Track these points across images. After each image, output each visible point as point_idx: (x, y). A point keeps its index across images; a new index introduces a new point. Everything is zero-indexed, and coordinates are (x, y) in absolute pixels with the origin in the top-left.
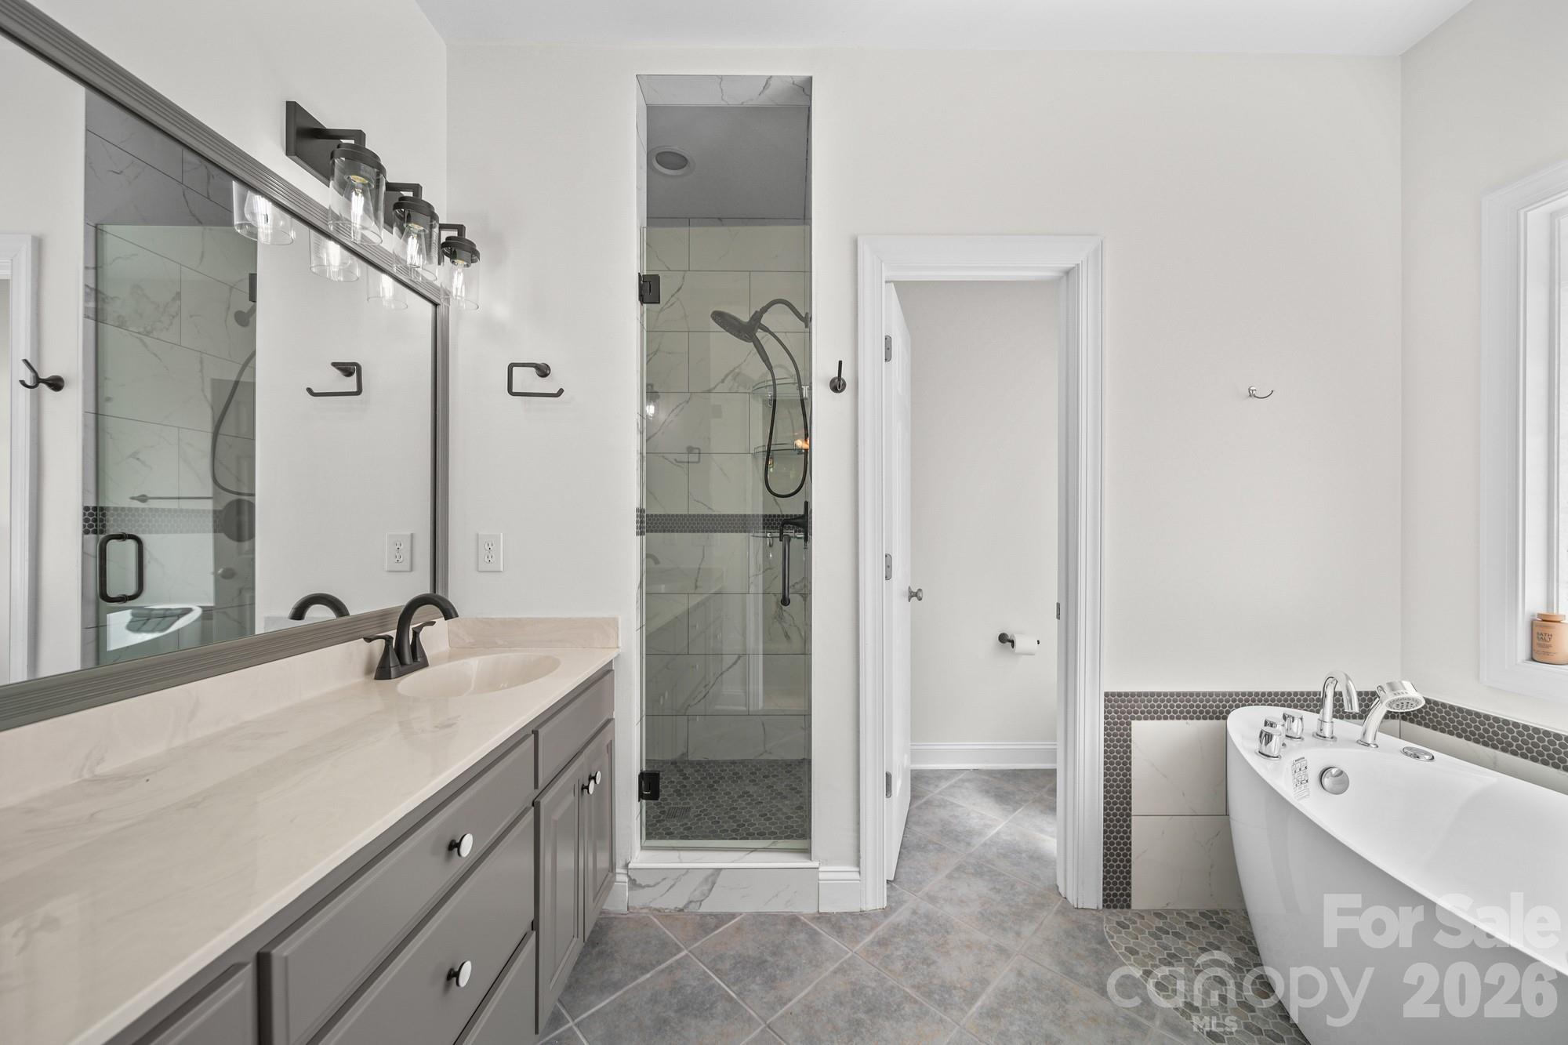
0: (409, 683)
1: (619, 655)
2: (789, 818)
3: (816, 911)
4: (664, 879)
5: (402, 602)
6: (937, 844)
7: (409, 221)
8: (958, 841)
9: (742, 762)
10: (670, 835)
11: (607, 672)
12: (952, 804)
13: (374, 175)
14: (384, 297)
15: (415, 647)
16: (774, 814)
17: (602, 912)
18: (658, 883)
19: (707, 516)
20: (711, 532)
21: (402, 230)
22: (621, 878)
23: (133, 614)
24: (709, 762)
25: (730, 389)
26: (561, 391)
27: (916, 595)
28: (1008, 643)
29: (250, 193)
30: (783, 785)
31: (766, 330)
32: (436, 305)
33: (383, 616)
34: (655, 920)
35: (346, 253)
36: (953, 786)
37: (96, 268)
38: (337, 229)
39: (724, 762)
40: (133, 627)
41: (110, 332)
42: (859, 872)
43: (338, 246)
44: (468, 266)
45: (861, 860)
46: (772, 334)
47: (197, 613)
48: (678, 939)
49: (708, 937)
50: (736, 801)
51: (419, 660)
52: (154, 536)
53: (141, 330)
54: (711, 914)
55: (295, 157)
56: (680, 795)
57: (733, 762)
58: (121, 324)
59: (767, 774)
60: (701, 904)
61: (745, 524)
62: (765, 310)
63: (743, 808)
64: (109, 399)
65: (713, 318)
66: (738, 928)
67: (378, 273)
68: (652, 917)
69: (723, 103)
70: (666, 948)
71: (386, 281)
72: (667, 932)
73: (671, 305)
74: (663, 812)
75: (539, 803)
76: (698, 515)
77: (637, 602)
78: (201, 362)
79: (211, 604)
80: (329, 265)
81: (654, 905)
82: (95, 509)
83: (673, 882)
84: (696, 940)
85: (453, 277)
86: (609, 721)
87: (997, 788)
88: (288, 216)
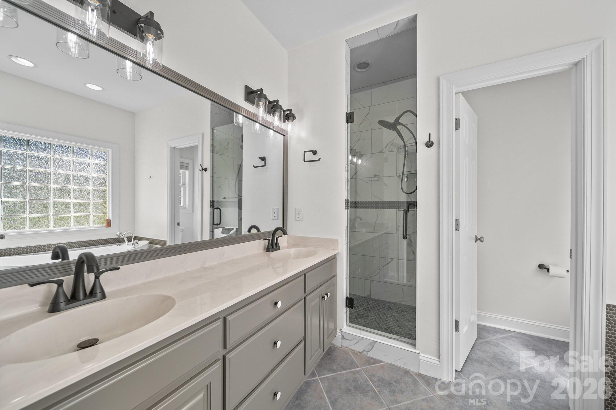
0: (274, 254)
1: (338, 253)
2: (410, 330)
3: (418, 372)
4: (354, 339)
5: (273, 229)
6: (489, 362)
7: (275, 112)
8: (504, 365)
9: (393, 303)
10: (360, 324)
11: (334, 258)
12: (502, 346)
13: (265, 100)
14: (271, 135)
15: (277, 244)
16: (404, 327)
17: (332, 344)
18: (352, 340)
19: (379, 202)
20: (384, 208)
21: (273, 115)
22: (339, 334)
23: (223, 229)
24: (379, 300)
25: (388, 150)
26: (320, 159)
27: (480, 239)
28: (545, 270)
29: (237, 114)
30: (410, 316)
31: (401, 124)
32: (284, 136)
33: (269, 233)
34: (351, 353)
35: (260, 125)
36: (505, 338)
37: (213, 139)
38: (256, 118)
39: (386, 302)
40: (223, 233)
41: (215, 155)
42: (440, 361)
43: (258, 124)
44: (292, 122)
45: (440, 356)
46: (404, 125)
47: (235, 230)
48: (358, 363)
49: (370, 366)
50: (388, 318)
51: (278, 247)
52: (223, 208)
53: (221, 154)
54: (372, 358)
55: (247, 101)
56: (366, 310)
57: (389, 302)
58: (217, 153)
59: (403, 310)
60: (368, 353)
61: (398, 205)
62: (401, 116)
63: (391, 321)
64: (215, 173)
65: (379, 123)
66: (382, 367)
67: (269, 129)
68: (349, 351)
69: (380, 38)
70: (353, 365)
71: (271, 131)
72: (354, 358)
73: (365, 121)
74: (358, 315)
75: (306, 298)
76: (375, 202)
77: (345, 234)
78: (233, 160)
79: (237, 228)
80: (256, 129)
81: (350, 347)
82: (212, 201)
83: (357, 341)
84: (365, 365)
85: (289, 126)
86: (335, 276)
87: (534, 345)
88: (246, 118)
